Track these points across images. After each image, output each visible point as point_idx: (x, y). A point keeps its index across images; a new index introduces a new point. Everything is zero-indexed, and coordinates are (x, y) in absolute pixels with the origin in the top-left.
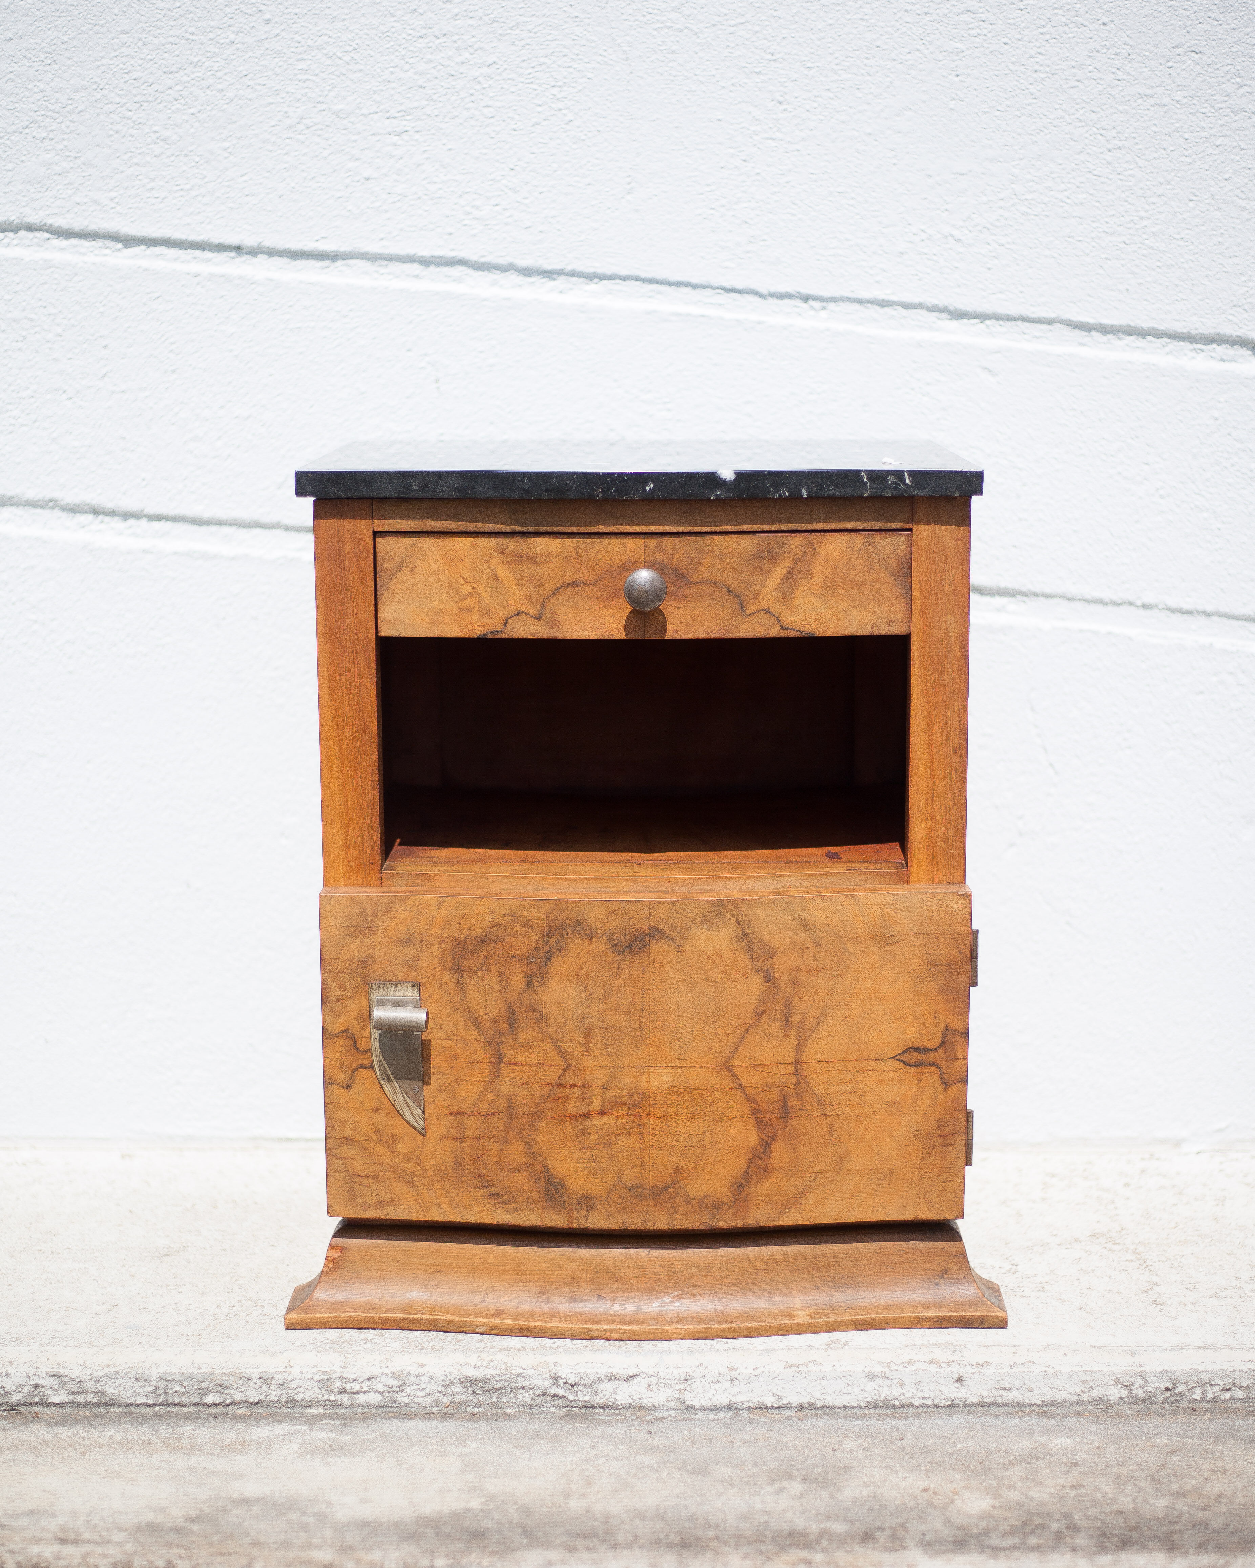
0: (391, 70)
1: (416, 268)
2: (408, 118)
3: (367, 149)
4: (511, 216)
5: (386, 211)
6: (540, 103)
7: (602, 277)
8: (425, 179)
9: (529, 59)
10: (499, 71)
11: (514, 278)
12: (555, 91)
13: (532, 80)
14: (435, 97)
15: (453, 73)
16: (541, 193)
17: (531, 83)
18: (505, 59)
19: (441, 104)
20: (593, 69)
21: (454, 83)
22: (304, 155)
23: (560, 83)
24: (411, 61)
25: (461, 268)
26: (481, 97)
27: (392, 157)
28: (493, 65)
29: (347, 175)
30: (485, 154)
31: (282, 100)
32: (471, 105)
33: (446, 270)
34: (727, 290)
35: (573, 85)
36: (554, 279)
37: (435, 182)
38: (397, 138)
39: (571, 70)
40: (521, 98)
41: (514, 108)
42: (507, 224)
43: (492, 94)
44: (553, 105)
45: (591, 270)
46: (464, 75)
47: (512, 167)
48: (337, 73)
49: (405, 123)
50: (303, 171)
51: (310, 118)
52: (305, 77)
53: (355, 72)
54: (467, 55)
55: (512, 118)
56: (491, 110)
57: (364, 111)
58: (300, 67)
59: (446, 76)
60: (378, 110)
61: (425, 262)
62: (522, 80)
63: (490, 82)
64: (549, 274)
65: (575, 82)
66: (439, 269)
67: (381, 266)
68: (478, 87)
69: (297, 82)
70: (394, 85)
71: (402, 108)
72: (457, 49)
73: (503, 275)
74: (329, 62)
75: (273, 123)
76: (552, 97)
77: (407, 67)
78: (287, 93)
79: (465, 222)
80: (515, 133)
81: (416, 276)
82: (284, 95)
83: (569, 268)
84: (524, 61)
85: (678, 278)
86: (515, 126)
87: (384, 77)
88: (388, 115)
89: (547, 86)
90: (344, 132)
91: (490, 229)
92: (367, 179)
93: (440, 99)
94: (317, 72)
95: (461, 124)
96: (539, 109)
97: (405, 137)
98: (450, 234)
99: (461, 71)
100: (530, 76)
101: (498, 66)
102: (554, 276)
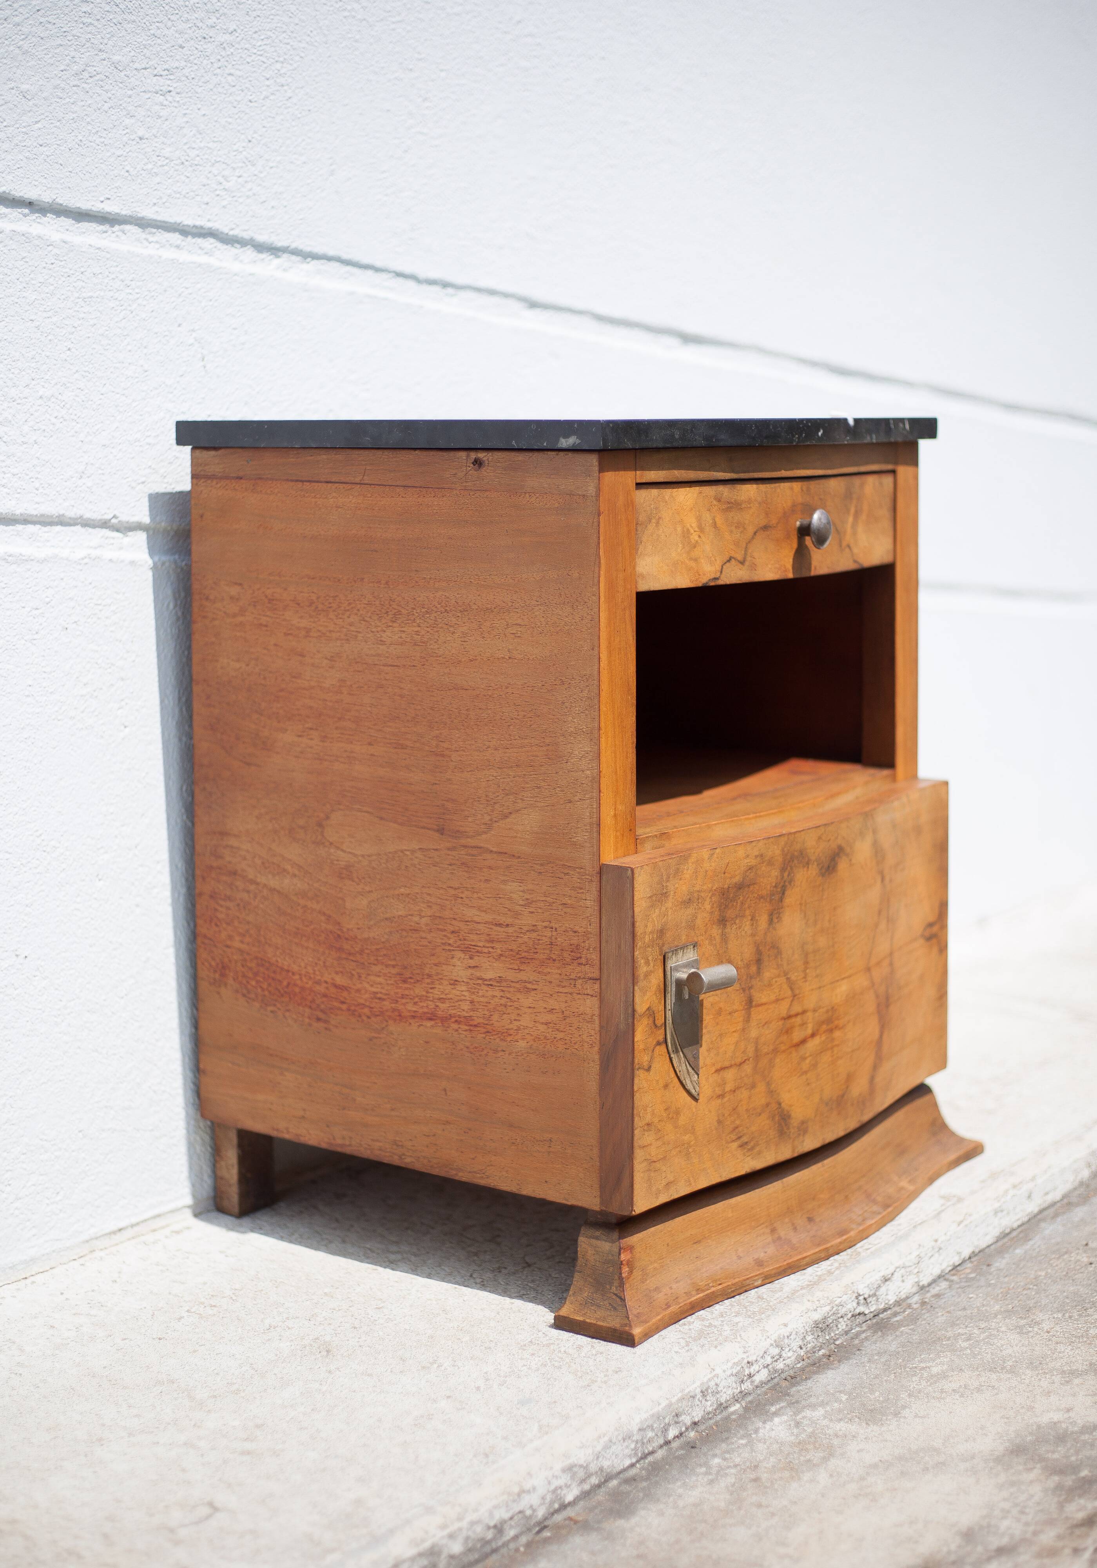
0: (157, 24)
1: (176, 238)
2: (172, 77)
3: (140, 106)
4: (251, 190)
5: (157, 174)
6: (268, 76)
7: (315, 257)
8: (186, 143)
9: (260, 30)
10: (238, 39)
11: (249, 253)
12: (278, 66)
13: (262, 52)
14: (191, 58)
15: (205, 36)
16: (271, 168)
17: (261, 55)
18: (242, 28)
19: (196, 67)
20: (304, 48)
21: (205, 46)
22: (89, 106)
23: (281, 59)
24: (172, 18)
25: (212, 240)
26: (226, 63)
27: (160, 117)
28: (234, 33)
29: (125, 132)
30: (230, 124)
31: (70, 43)
32: (218, 71)
33: (199, 241)
34: (399, 275)
35: (291, 62)
36: (279, 257)
37: (194, 148)
38: (162, 97)
39: (289, 47)
40: (254, 69)
41: (250, 79)
42: (248, 197)
43: (234, 63)
44: (278, 81)
45: (308, 249)
46: (213, 39)
47: (250, 138)
48: (114, 21)
49: (169, 82)
50: (88, 123)
51: (93, 66)
52: (89, 20)
53: (129, 23)
54: (214, 20)
55: (249, 90)
56: (233, 78)
57: (137, 65)
58: (84, 9)
59: (200, 39)
60: (148, 66)
61: (184, 231)
62: (255, 51)
63: (232, 50)
64: (274, 250)
65: (292, 60)
66: (194, 240)
67: (150, 233)
68: (223, 53)
69: (81, 26)
70: (159, 41)
71: (166, 67)
72: (207, 11)
73: (242, 250)
74: (108, 8)
75: (62, 68)
76: (276, 71)
77: (170, 24)
78: (74, 36)
79: (218, 192)
80: (251, 104)
81: (178, 247)
82: (71, 38)
83: (293, 246)
84: (256, 32)
85: (366, 261)
86: (251, 98)
87: (152, 32)
88: (155, 72)
89: (273, 61)
90: (121, 85)
91: (236, 201)
92: (141, 139)
93: (195, 62)
94: (98, 17)
95: (211, 90)
96: (267, 83)
97: (168, 96)
98: (207, 204)
99: (211, 34)
100: (261, 48)
101: (237, 35)
102: (280, 254)
